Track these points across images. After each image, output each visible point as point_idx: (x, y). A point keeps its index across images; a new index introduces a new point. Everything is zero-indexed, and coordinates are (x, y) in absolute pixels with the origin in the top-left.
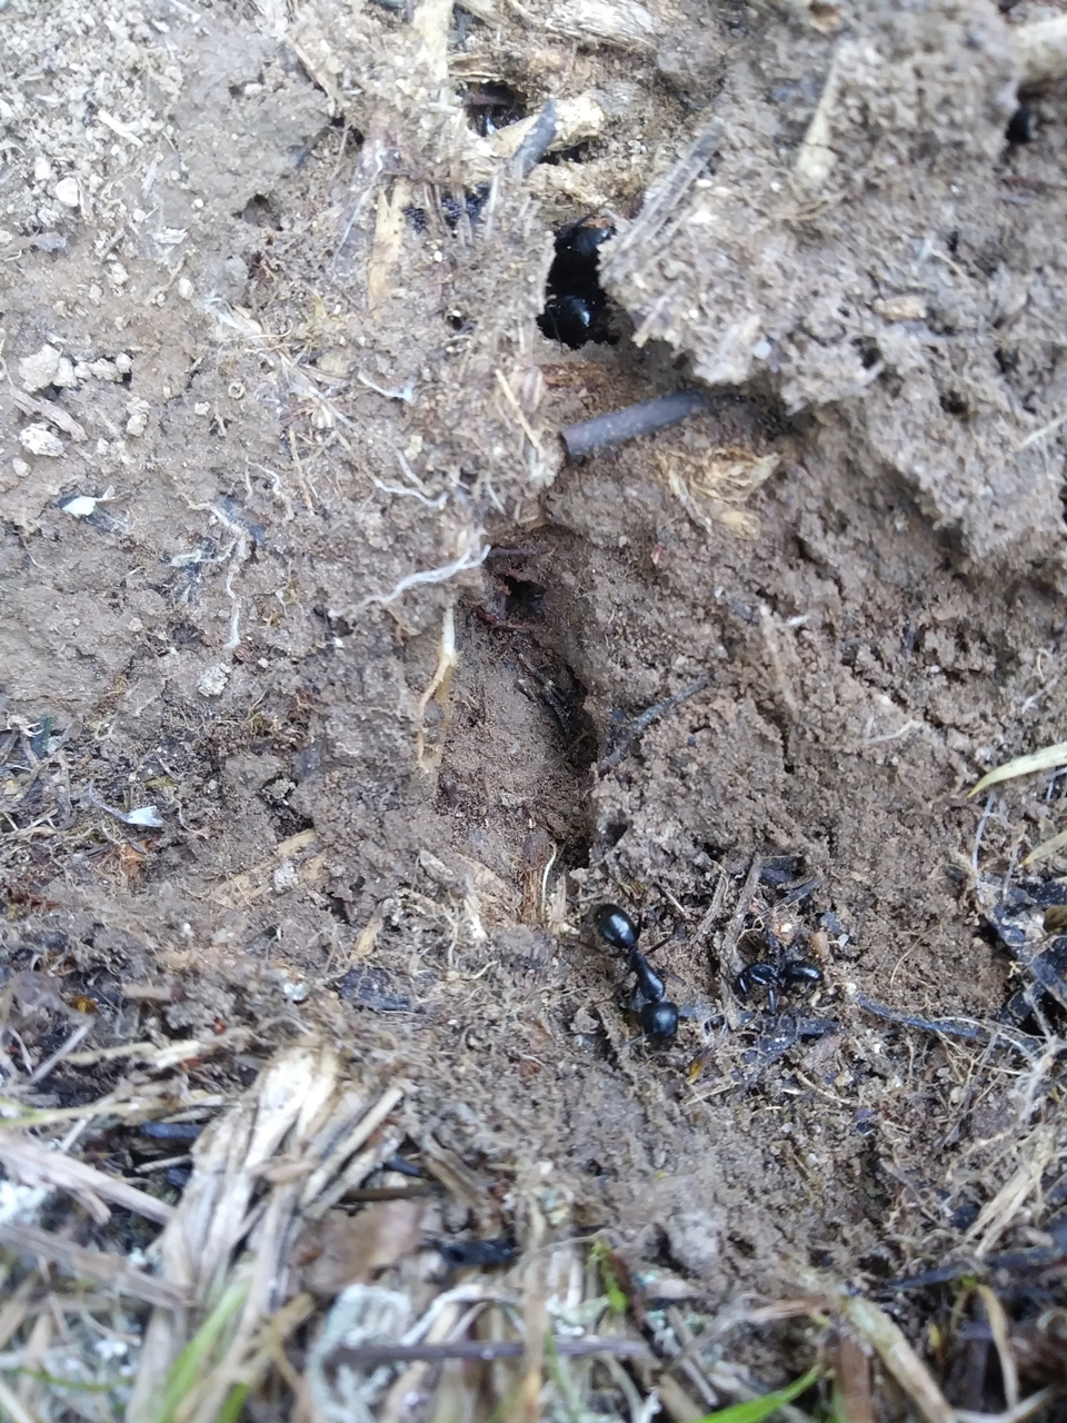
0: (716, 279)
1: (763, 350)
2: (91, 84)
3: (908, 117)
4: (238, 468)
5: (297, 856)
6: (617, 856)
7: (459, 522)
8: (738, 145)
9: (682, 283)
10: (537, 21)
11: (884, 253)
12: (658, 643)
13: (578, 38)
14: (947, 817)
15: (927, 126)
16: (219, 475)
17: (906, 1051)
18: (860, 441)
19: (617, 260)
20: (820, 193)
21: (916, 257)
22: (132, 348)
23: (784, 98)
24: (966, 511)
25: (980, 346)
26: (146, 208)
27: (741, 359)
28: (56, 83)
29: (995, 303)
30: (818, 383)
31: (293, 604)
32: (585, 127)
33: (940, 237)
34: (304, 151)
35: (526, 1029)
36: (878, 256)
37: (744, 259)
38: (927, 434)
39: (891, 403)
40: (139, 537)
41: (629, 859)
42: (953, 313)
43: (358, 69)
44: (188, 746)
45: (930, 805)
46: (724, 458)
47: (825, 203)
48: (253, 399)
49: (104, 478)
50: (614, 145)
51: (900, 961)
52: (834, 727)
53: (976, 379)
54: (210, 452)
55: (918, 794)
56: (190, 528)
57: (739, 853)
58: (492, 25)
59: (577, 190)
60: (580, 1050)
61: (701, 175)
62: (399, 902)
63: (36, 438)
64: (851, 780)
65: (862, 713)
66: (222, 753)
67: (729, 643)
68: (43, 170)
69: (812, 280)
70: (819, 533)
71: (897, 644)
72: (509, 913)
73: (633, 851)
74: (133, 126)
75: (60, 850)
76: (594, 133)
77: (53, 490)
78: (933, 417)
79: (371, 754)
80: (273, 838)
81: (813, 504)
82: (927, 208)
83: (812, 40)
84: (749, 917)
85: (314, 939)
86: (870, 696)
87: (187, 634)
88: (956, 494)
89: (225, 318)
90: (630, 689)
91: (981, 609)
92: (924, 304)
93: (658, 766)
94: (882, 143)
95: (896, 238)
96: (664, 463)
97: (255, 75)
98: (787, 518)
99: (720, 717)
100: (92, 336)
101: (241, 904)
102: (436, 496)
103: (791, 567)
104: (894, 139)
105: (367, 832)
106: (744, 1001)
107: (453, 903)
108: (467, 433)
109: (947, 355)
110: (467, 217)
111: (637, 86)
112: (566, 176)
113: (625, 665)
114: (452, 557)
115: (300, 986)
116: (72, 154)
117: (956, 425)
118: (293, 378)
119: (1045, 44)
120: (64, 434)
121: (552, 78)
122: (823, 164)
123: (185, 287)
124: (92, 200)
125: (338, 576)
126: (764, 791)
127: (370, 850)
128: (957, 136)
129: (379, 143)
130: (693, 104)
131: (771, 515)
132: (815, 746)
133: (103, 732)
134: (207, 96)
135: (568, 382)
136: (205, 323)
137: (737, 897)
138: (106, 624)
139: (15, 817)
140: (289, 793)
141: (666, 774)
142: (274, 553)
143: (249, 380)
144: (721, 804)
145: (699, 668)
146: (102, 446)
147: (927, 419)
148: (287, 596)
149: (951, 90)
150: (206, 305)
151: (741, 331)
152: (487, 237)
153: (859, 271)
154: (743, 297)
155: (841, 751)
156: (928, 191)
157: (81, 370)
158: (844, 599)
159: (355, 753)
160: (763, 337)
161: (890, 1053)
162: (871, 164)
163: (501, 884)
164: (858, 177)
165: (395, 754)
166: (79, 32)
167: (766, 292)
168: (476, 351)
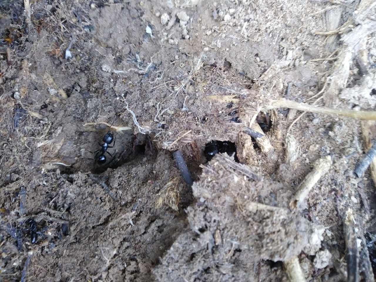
0: (219, 184)
1: (202, 200)
2: (254, 20)
3: (267, 231)
4: (163, 68)
5: (59, 94)
6: (63, 181)
7: (151, 125)
8: (257, 186)
9: (217, 175)
10: (289, 131)
11: (232, 230)
12: (126, 185)
13: (285, 142)
14: (83, 275)
15: (266, 236)
16: (161, 64)
17: (14, 273)
18: (181, 232)
19: (222, 157)
20: (245, 209)
21: (232, 239)
22: (191, 38)
23: (272, 197)
24: (164, 265)
25: (210, 263)
26: (226, 37)
27: (199, 194)
28: (254, 12)
29: (222, 265)
30: (193, 216)
31: (128, 86)
32: (263, 148)
33: (239, 246)
34: (243, 74)
35: (11, 160)
36: (231, 229)
37: (225, 191)
38: (184, 251)
39: (191, 239)
40: (143, 46)
41: (63, 184)
42: (218, 253)
43: (265, 85)
44: (88, 64)
45: (85, 269)
46: (177, 196)
47: (242, 211)
48: (180, 69)
49: (157, 35)
50: (260, 156)
51: (42, 268)
52: (105, 238)
53: (199, 262)
54: (166, 61)
55: (88, 266)
56: (146, 58)
57: (68, 217)
58: (286, 120)
59: (246, 147)
60: (5, 176)
61: (247, 177)
62: (46, 122)
63: (165, 17)
64: (91, 245)
65: (109, 246)
66: (86, 72)
67: (126, 205)
68: (232, 11)
69: (223, 211)
70: (157, 225)
71: (131, 253)
72: (47, 154)
73: (65, 185)
74: (245, 31)
75: (57, 33)
76: (262, 150)
77: (152, 23)
78: (189, 251)
79: (88, 111)
80: (64, 88)
81: (165, 222)
82: (246, 241)
83: (287, 202)
84: (52, 222)
85: (34, 100)
86: (115, 248)
87: (119, 60)
88: (169, 261)
89: (200, 60)
90: (112, 179)
91: (143, 276)
92: (219, 244)
93: (90, 190)
94: (260, 224)
95: (236, 233)
96: (174, 180)
97: (262, 59)
98: (161, 215)
99: (105, 205)
100: (193, 29)
101: (45, 81)
102: (158, 119)
103: (148, 219)
104: (261, 228)
105: (66, 112)
106: (26, 222)
107: (47, 137)
108: (174, 125)
109: (207, 253)
110: (232, 118)
111: (276, 160)
112: (249, 143)
113: (119, 177)
114: (141, 125)
115: (18, 97)
116: (237, 17)
117: (187, 259)
118: (186, 79)
119: (293, 266)
120: (167, 24)
121: (274, 137)
122: (253, 209)
123: (206, 49)
124: (226, 24)
125: (136, 97)
126: (86, 221)
127: (61, 113)
128: (264, 246)
129: (248, 93)
130: (272, 175)
131: (161, 211)
132: (99, 233)
133: (91, 42)
134: (255, 48)
135: (194, 151)
136: (198, 55)
137: (57, 218)
138: (120, 40)
139: (66, 22)
140: (76, 90)
141: (88, 192)
142: (141, 80)
143: (185, 68)
144: (81, 209)
145: (119, 197)
146: (165, 34)
147: (188, 250)
148: (130, 84)
149: (276, 242)
150: (202, 55)
151: (206, 193)
152: (226, 124)
153: (226, 224)
154: (215, 192)
155: (98, 241)
156: (250, 240)
157: (184, 26)
158: (141, 236)
159: (88, 106)
160: (205, 200)
161: (13, 268)
162: (254, 222)
163: (56, 151)
164: (250, 219)
165: (88, 116)
166: (266, 16)
167: (217, 199)
168: (196, 125)
